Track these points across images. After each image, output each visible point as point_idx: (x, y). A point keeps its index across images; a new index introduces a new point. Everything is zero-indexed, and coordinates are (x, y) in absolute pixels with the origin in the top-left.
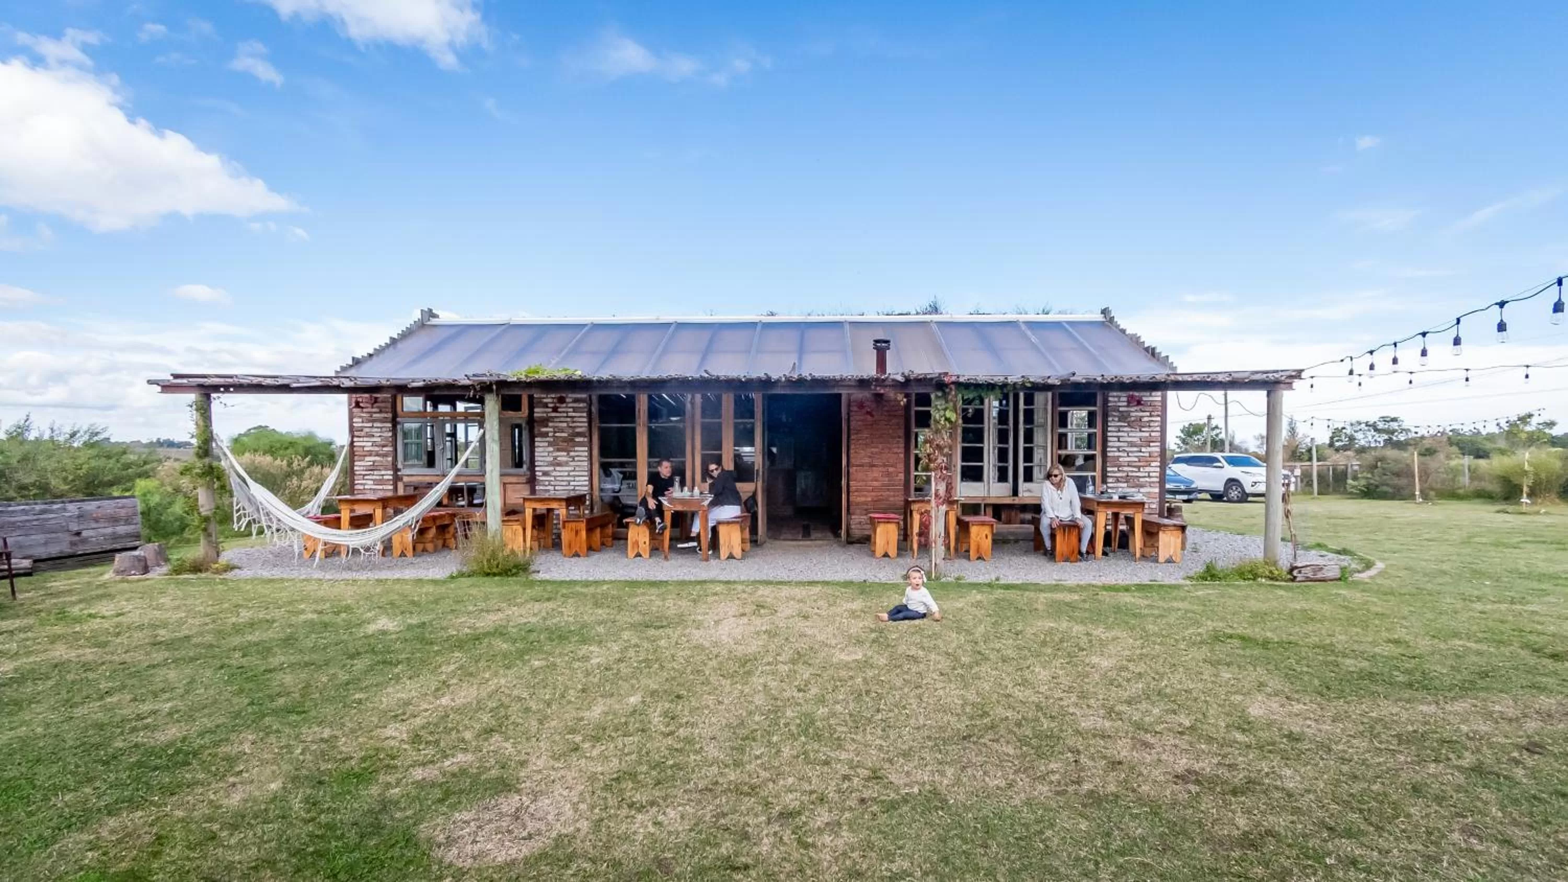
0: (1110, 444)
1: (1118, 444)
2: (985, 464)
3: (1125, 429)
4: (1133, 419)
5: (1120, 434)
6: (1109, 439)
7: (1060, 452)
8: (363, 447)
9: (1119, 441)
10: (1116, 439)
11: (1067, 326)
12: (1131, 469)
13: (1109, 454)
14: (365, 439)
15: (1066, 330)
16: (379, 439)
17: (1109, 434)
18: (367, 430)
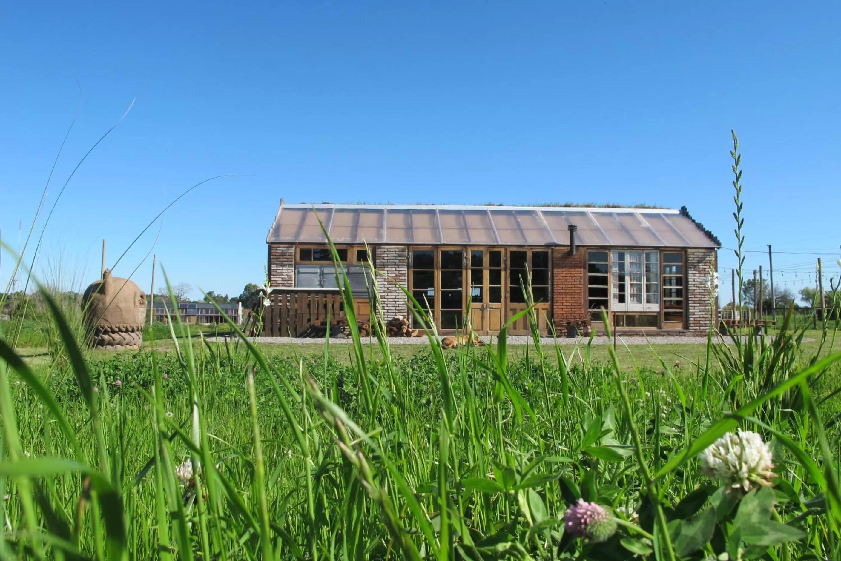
0: (690, 283)
1: (694, 283)
2: (626, 293)
3: (697, 275)
4: (701, 269)
5: (695, 277)
6: (690, 280)
7: (664, 287)
8: (276, 281)
9: (694, 281)
10: (692, 280)
11: (664, 217)
12: (700, 296)
13: (690, 288)
14: (278, 276)
15: (663, 219)
16: (286, 277)
17: (689, 277)
18: (279, 271)
